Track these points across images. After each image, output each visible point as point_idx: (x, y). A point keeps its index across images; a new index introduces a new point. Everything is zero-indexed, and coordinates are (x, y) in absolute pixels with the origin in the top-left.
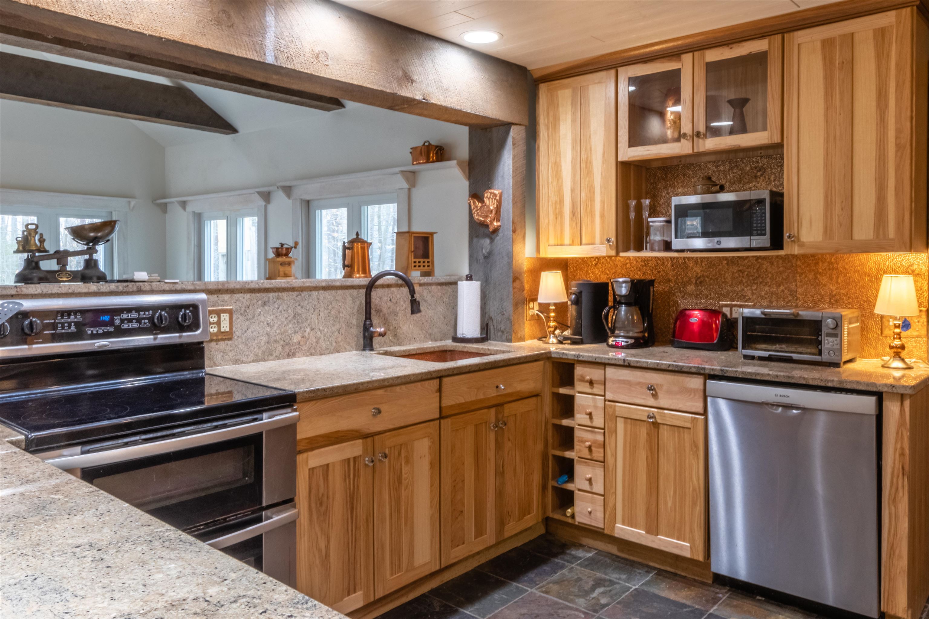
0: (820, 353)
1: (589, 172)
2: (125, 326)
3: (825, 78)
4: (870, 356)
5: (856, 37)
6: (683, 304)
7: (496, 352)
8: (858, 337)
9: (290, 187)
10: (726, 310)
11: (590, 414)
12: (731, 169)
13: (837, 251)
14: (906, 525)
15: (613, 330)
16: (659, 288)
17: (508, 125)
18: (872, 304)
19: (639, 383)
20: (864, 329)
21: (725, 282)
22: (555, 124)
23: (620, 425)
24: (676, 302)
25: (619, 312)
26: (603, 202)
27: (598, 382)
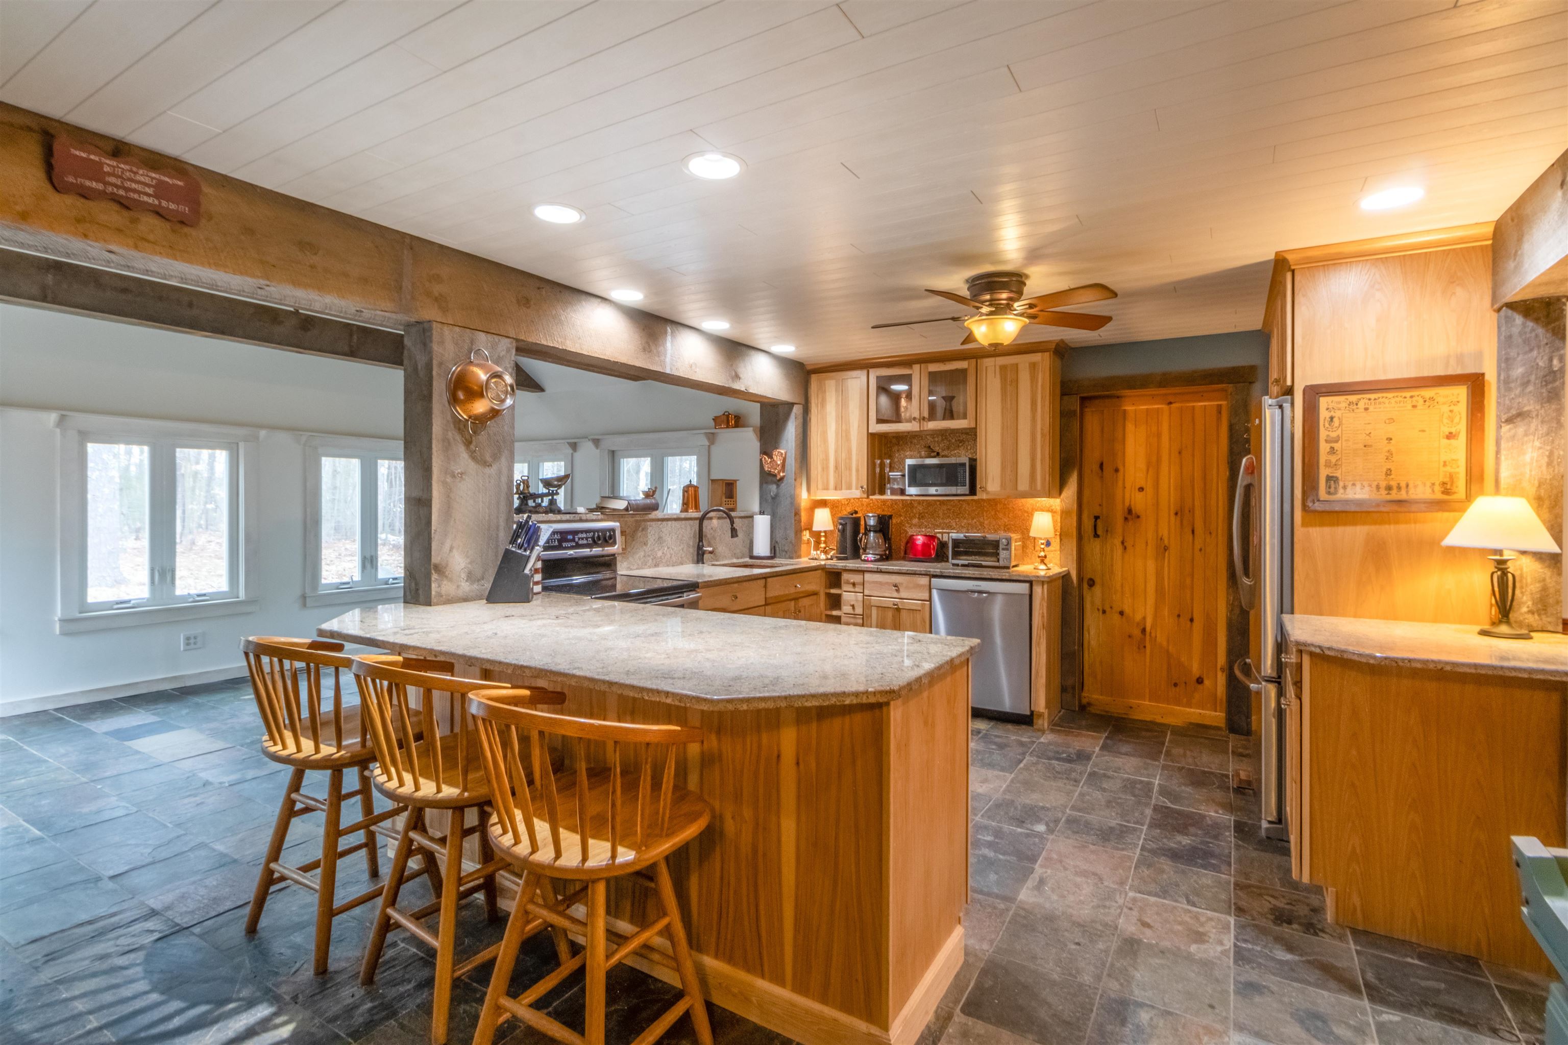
0: (998, 561)
1: (848, 439)
2: (581, 542)
3: (1002, 389)
4: (1028, 564)
5: (1020, 367)
6: (911, 532)
7: (782, 565)
8: (1020, 552)
9: (598, 440)
10: (939, 536)
11: (853, 606)
12: (943, 440)
13: (1008, 497)
14: (1045, 658)
15: (865, 550)
16: (894, 521)
17: (793, 404)
18: (1028, 530)
19: (887, 583)
20: (1024, 547)
21: (939, 517)
22: (823, 403)
23: (874, 612)
24: (906, 531)
25: (869, 537)
26: (858, 461)
27: (859, 584)
